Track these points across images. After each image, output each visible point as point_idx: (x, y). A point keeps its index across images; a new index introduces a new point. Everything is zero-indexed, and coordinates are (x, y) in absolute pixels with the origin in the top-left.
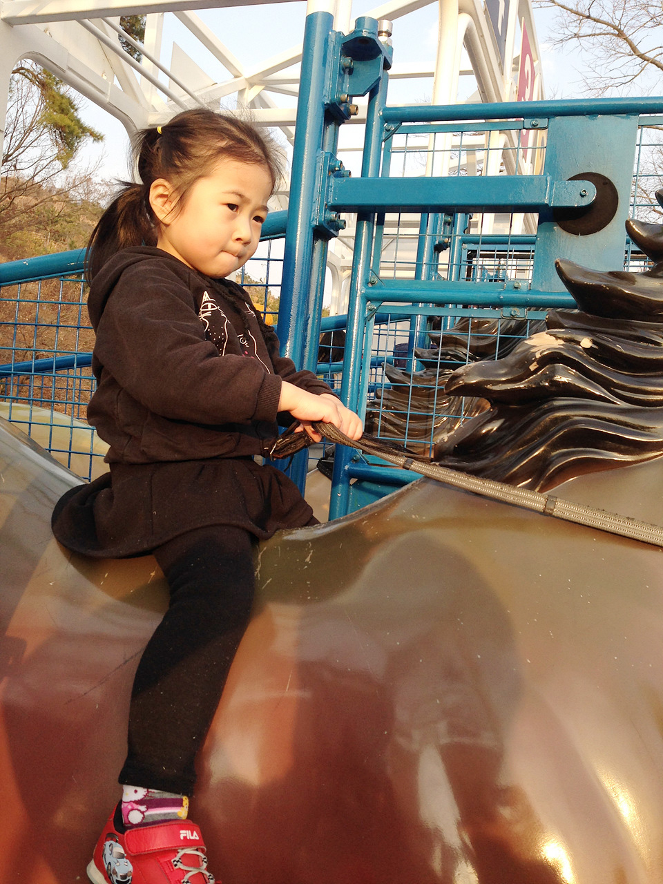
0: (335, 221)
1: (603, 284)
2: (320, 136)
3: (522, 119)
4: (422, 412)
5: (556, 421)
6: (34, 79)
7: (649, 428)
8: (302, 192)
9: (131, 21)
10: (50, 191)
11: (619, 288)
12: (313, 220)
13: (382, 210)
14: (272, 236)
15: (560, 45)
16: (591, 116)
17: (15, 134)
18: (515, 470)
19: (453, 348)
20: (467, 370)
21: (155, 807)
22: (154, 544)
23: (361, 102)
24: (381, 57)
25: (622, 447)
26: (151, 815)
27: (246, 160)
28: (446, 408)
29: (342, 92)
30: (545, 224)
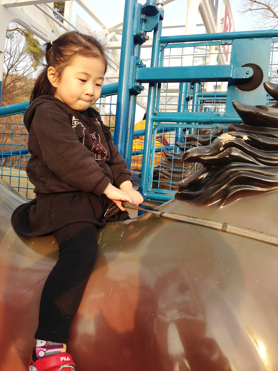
0: (139, 87)
1: (253, 111)
2: (132, 49)
3: (220, 40)
4: (180, 170)
5: (232, 173)
6: (23, 33)
7: (273, 176)
8: (124, 74)
9: (62, 7)
10: (31, 80)
11: (261, 113)
12: (129, 86)
13: (160, 81)
14: (112, 94)
15: (244, 14)
16: (251, 38)
17: (15, 56)
18: (213, 195)
19: (193, 142)
20: (192, 150)
21: (50, 349)
22: (52, 230)
23: (150, 35)
24: (159, 15)
25: (262, 185)
26: (48, 353)
27: (88, 56)
28: (190, 168)
29: (142, 30)
30: (231, 87)
